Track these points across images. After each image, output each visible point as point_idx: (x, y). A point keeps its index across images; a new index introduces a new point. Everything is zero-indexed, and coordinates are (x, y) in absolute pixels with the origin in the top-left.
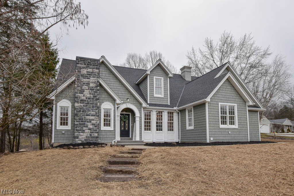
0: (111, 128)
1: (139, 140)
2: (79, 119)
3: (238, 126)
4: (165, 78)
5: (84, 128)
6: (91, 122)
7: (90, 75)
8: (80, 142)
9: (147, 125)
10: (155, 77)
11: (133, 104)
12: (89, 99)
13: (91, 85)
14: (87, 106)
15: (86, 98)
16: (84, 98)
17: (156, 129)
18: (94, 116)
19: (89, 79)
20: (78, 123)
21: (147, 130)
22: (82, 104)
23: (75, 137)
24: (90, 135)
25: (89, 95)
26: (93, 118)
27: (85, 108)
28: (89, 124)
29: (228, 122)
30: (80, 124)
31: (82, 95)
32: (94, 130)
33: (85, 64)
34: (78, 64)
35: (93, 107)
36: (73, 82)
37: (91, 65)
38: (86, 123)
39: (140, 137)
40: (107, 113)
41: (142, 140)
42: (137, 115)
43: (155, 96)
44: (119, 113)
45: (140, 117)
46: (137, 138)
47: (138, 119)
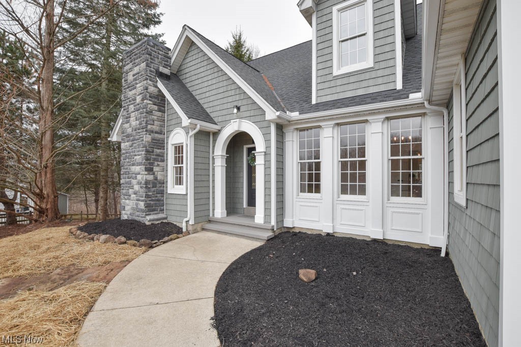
9: (310, 175)
10: (336, 9)
16: (130, 130)
19: (135, 88)
21: (309, 191)
33: (131, 61)
39: (267, 215)
40: (179, 154)
41: (273, 222)
42: (257, 150)
43: (336, 73)
44: (220, 150)
45: (268, 155)
46: (259, 217)
47: (260, 161)
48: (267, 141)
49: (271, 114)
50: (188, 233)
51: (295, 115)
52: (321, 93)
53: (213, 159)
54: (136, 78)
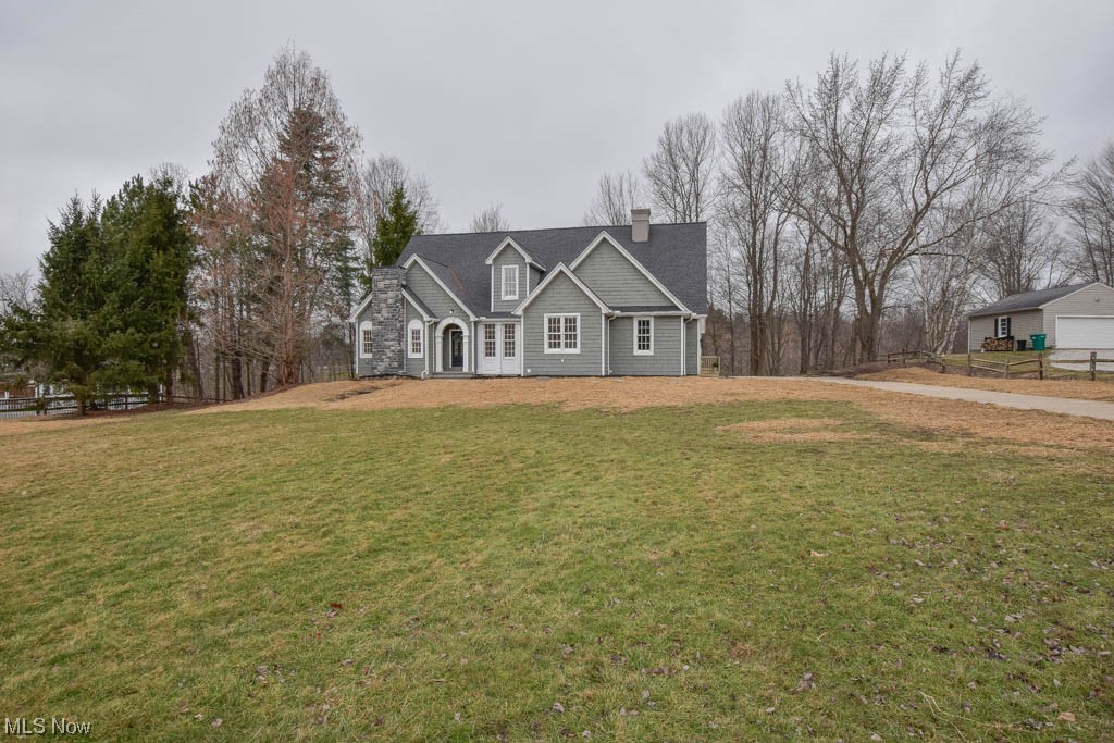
0: (420, 356)
1: (467, 371)
2: (378, 346)
3: (580, 350)
4: (522, 266)
5: (383, 357)
6: (389, 348)
8: (378, 373)
10: (503, 267)
11: (459, 317)
12: (388, 319)
13: (390, 301)
14: (385, 328)
15: (385, 319)
16: (382, 319)
17: (503, 354)
18: (393, 340)
19: (387, 293)
20: (376, 350)
22: (380, 327)
23: (374, 368)
24: (389, 364)
25: (387, 315)
26: (392, 343)
27: (383, 331)
28: (388, 350)
29: (563, 344)
30: (378, 351)
31: (380, 315)
32: (394, 359)
33: (381, 275)
34: (374, 276)
35: (392, 329)
36: (371, 302)
37: (388, 275)
38: (385, 350)
39: (470, 367)
40: (416, 334)
41: (473, 370)
42: (464, 334)
43: (503, 299)
44: (439, 333)
45: (470, 337)
46: (465, 369)
47: (465, 340)
48: (470, 331)
49: (473, 318)
50: (425, 379)
51: (483, 318)
52: (496, 308)
53: (435, 338)
54: (388, 287)
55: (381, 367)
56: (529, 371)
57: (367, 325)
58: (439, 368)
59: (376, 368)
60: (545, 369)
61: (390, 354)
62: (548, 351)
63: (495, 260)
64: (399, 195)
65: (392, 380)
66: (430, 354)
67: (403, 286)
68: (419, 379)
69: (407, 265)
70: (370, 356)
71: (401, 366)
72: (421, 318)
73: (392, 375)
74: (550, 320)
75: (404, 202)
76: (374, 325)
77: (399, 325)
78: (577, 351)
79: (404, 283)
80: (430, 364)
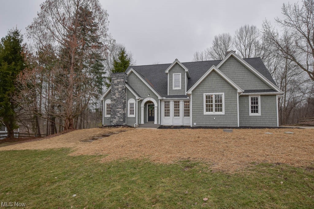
0: (133, 116)
1: (156, 124)
2: (113, 111)
3: (224, 113)
4: (183, 73)
5: (116, 116)
6: (119, 112)
7: (118, 83)
8: (113, 124)
9: (167, 112)
10: (173, 74)
11: (153, 98)
12: (118, 98)
13: (120, 89)
14: (117, 102)
15: (117, 98)
16: (115, 98)
17: (174, 115)
18: (121, 108)
19: (118, 86)
20: (112, 113)
21: (167, 116)
22: (114, 102)
24: (119, 120)
25: (118, 96)
26: (120, 110)
27: (116, 104)
28: (118, 113)
29: (214, 109)
30: (113, 114)
31: (115, 96)
32: (121, 118)
33: (116, 77)
34: (112, 77)
35: (120, 103)
36: (110, 90)
37: (119, 77)
38: (117, 113)
39: (158, 122)
40: (132, 106)
41: (159, 123)
42: (155, 106)
43: (173, 89)
44: (143, 105)
45: (158, 107)
46: (156, 122)
47: (156, 109)
48: (158, 104)
49: (160, 98)
50: (136, 127)
51: (164, 98)
52: (170, 93)
53: (141, 107)
54: (119, 83)
55: (115, 121)
56: (195, 124)
57: (108, 101)
58: (142, 122)
59: (112, 122)
60: (204, 123)
61: (119, 115)
62: (206, 113)
63: (169, 71)
64: (123, 52)
65: (120, 128)
66: (138, 115)
67: (126, 83)
68: (134, 127)
69: (128, 73)
70: (109, 116)
71: (124, 121)
72: (134, 97)
73: (120, 126)
74: (207, 96)
75: (125, 55)
76: (112, 101)
77: (123, 101)
78: (223, 113)
79: (126, 81)
80: (138, 120)
